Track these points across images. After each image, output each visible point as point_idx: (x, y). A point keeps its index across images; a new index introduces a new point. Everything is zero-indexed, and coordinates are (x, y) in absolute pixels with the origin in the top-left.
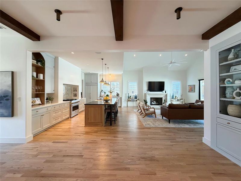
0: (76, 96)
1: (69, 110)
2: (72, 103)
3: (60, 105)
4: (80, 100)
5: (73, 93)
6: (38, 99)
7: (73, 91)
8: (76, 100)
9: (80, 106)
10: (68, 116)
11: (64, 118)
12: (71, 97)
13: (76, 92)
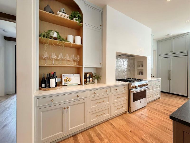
0: (142, 74)
1: (125, 98)
2: (133, 87)
3: (107, 90)
4: (149, 81)
5: (138, 70)
6: (77, 76)
7: (138, 67)
8: (141, 80)
9: (148, 93)
10: (125, 109)
11: (116, 112)
12: (134, 75)
13: (141, 68)
